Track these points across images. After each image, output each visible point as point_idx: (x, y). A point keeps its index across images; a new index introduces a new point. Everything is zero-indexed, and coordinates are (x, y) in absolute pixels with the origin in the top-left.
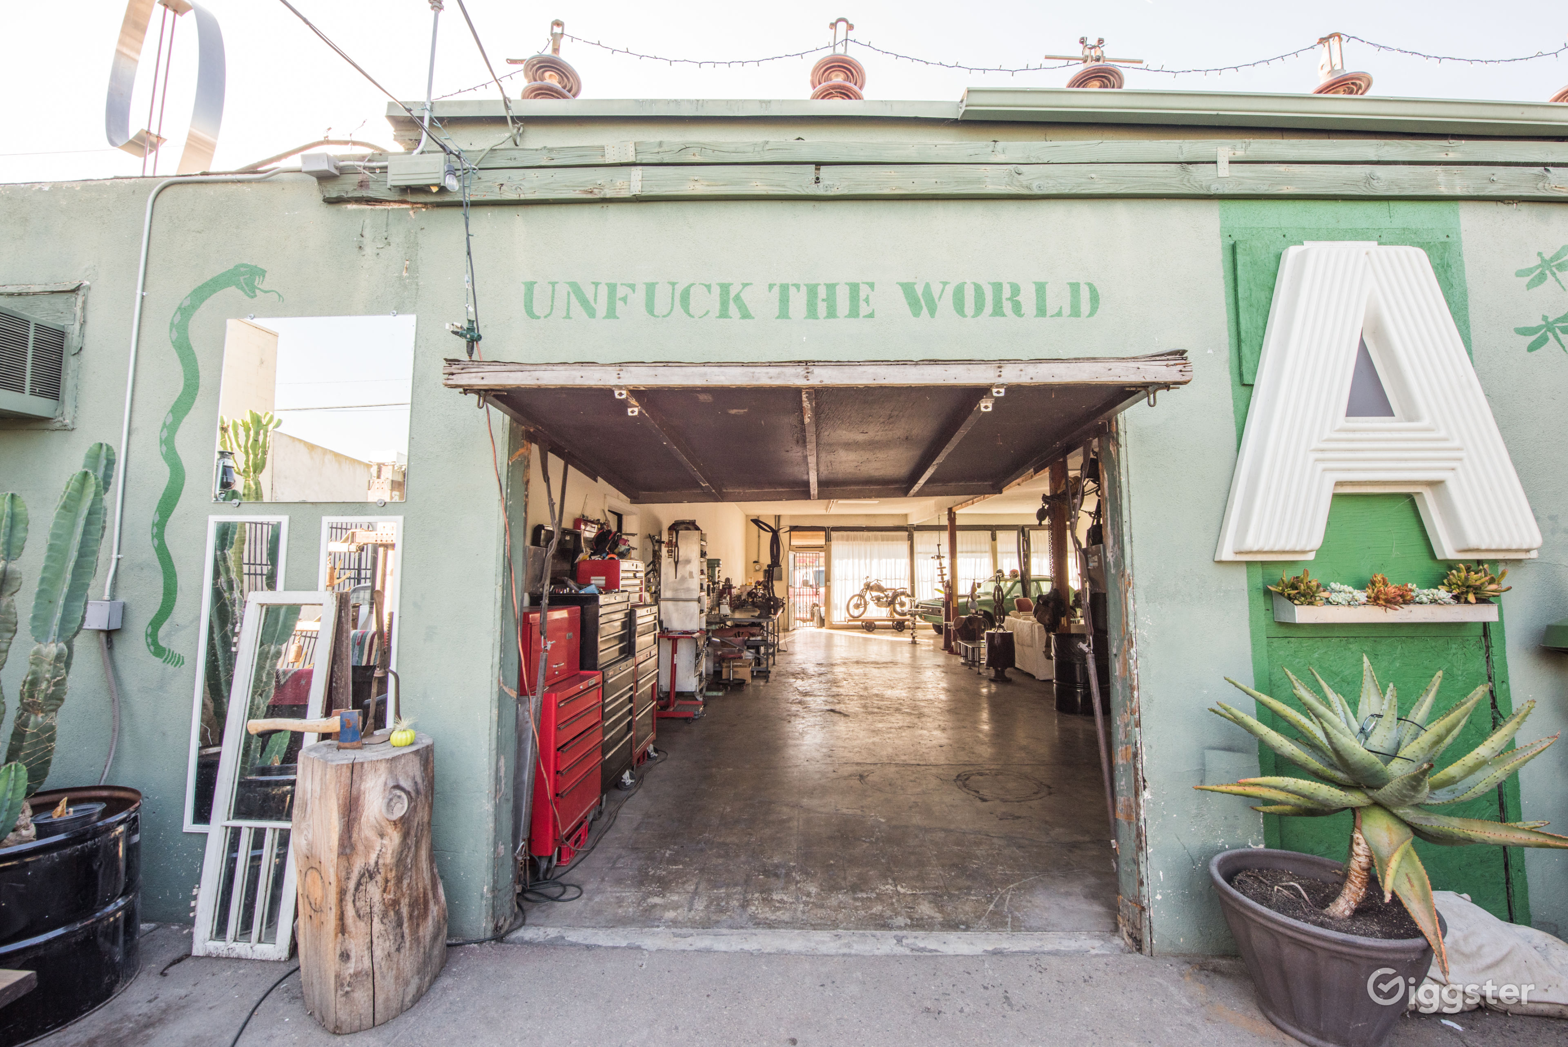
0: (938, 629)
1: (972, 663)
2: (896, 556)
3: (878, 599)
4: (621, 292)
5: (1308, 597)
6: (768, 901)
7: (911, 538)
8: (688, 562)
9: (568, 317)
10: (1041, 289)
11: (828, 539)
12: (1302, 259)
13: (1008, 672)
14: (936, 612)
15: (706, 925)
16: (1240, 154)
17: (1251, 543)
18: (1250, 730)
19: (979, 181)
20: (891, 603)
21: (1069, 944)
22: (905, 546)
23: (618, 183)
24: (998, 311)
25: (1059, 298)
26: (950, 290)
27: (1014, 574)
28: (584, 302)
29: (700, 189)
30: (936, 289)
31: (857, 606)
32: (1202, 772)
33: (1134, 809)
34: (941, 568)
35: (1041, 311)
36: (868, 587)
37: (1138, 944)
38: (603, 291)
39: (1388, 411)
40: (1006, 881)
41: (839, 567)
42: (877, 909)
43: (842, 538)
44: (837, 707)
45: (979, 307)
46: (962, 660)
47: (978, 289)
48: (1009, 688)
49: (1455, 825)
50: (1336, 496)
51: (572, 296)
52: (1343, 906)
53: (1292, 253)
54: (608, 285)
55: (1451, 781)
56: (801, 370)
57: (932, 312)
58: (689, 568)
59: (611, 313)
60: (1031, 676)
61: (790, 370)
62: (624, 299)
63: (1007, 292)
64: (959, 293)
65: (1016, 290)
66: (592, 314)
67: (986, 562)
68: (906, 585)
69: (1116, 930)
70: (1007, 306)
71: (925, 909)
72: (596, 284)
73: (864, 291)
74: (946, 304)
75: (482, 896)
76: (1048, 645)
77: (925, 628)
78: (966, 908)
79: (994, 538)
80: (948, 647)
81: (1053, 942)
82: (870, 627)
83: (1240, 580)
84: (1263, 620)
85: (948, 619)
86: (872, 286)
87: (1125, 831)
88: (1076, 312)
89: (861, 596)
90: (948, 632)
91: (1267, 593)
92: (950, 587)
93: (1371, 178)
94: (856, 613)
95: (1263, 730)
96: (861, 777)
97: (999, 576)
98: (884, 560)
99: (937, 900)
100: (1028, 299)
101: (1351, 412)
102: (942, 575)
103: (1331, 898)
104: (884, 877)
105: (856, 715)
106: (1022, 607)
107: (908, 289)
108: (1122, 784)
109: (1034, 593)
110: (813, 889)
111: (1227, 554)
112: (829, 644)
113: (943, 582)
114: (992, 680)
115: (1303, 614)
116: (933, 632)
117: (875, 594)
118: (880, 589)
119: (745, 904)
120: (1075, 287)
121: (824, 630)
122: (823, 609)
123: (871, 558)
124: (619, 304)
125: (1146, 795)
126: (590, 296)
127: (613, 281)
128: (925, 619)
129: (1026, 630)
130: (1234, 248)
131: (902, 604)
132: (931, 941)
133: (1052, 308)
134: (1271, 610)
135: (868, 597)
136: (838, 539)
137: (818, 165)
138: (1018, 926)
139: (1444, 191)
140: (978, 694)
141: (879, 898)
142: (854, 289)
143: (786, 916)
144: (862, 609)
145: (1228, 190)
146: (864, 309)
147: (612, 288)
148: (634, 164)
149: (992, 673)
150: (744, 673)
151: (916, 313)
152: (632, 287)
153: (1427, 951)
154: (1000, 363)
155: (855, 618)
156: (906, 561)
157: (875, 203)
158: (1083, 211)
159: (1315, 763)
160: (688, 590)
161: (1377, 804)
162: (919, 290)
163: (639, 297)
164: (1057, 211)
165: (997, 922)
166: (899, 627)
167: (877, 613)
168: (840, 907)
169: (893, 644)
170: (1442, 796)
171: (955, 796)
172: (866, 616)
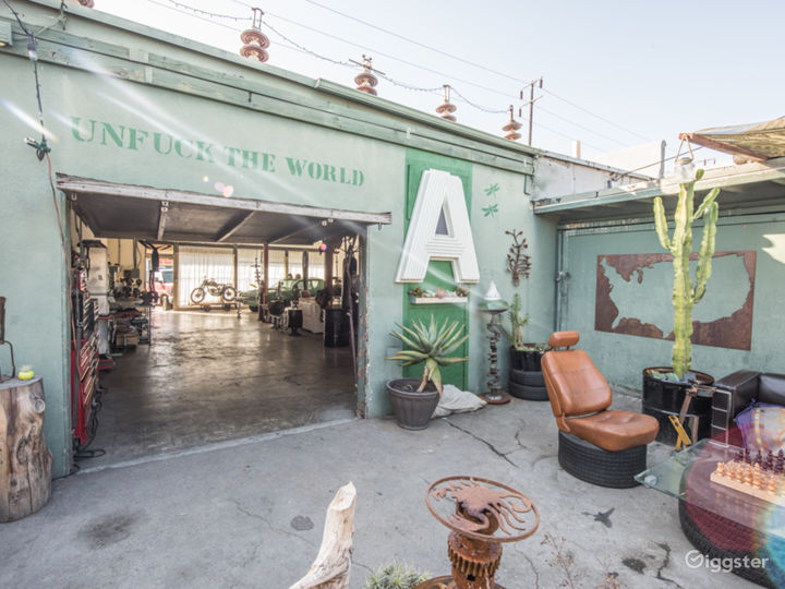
0: (254, 309)
1: (277, 327)
2: (225, 264)
3: (213, 291)
4: (139, 135)
5: (420, 295)
6: (212, 435)
7: (235, 253)
8: (98, 269)
9: (104, 143)
10: (343, 170)
11: (176, 250)
12: (429, 175)
13: (299, 330)
14: (253, 298)
15: (186, 448)
16: (414, 131)
17: (405, 277)
18: (400, 339)
19: (321, 118)
20: (221, 293)
21: (341, 422)
22: (231, 258)
23: (137, 73)
24: (326, 178)
25: (349, 176)
26: (307, 164)
27: (298, 276)
28: (114, 136)
29: (187, 89)
30: (302, 163)
31: (198, 296)
32: (386, 355)
33: (364, 371)
34: (257, 273)
35: (343, 181)
36: (206, 283)
37: (363, 417)
38: (127, 134)
39: (446, 233)
40: (315, 410)
41: (184, 270)
42: (265, 427)
43: (187, 250)
44: (207, 355)
45: (319, 175)
46: (272, 325)
47: (319, 166)
48: (299, 338)
49: (447, 360)
50: (431, 261)
51: (107, 132)
52: (421, 388)
53: (426, 172)
54: (131, 130)
55: (447, 348)
56: (255, 203)
57: (300, 173)
58: (98, 273)
59: (133, 146)
60: (310, 332)
61: (249, 203)
62: (141, 140)
63: (330, 170)
64: (311, 166)
65: (333, 170)
66: (120, 144)
67: (282, 269)
68: (232, 282)
69: (356, 415)
70: (330, 176)
71: (285, 423)
72: (123, 128)
73: (270, 159)
74: (305, 171)
75: (63, 455)
76: (322, 316)
77: (244, 308)
78: (302, 420)
79: (287, 255)
80: (261, 319)
81: (334, 423)
82: (207, 308)
83: (401, 289)
84: (407, 301)
85: (262, 303)
86: (274, 157)
87: (361, 381)
88: (355, 183)
89: (201, 289)
90: (262, 310)
91: (409, 294)
92: (264, 284)
93: (450, 150)
94: (197, 300)
95: (405, 338)
96: (237, 384)
97: (289, 278)
98: (216, 267)
99: (288, 420)
100: (338, 173)
101: (437, 232)
102: (258, 277)
103: (417, 387)
104: (264, 416)
105: (220, 358)
106: (305, 296)
107: (290, 161)
108: (360, 363)
109: (309, 288)
110: (233, 427)
111: (398, 280)
112: (176, 320)
113: (258, 281)
114: (290, 335)
115: (418, 301)
116: (249, 311)
117: (211, 287)
118: (214, 284)
119: (202, 438)
120: (355, 172)
121: (172, 312)
122: (171, 298)
123: (208, 264)
124: (138, 142)
125: (368, 365)
126: (119, 134)
127: (134, 128)
128: (245, 303)
129: (308, 307)
130: (409, 167)
131: (229, 294)
132: (291, 432)
133: (346, 180)
134: (410, 299)
135: (206, 290)
136: (183, 251)
137: (251, 92)
138: (321, 421)
139: (469, 158)
140: (282, 342)
141: (265, 424)
142: (266, 157)
143: (225, 438)
144: (201, 298)
145: (409, 144)
146: (270, 168)
147: (133, 132)
148: (147, 65)
149: (290, 330)
150: (134, 341)
151: (293, 174)
152: (146, 133)
153: (438, 395)
154: (333, 210)
155: (196, 303)
156: (232, 268)
157: (276, 118)
158: (360, 141)
159: (416, 347)
160: (99, 288)
161: (431, 357)
162: (294, 162)
163: (150, 140)
164: (351, 139)
165: (314, 421)
166: (227, 308)
167: (210, 299)
168: (248, 430)
169: (223, 319)
170: (445, 352)
171: (286, 386)
172: (205, 301)
